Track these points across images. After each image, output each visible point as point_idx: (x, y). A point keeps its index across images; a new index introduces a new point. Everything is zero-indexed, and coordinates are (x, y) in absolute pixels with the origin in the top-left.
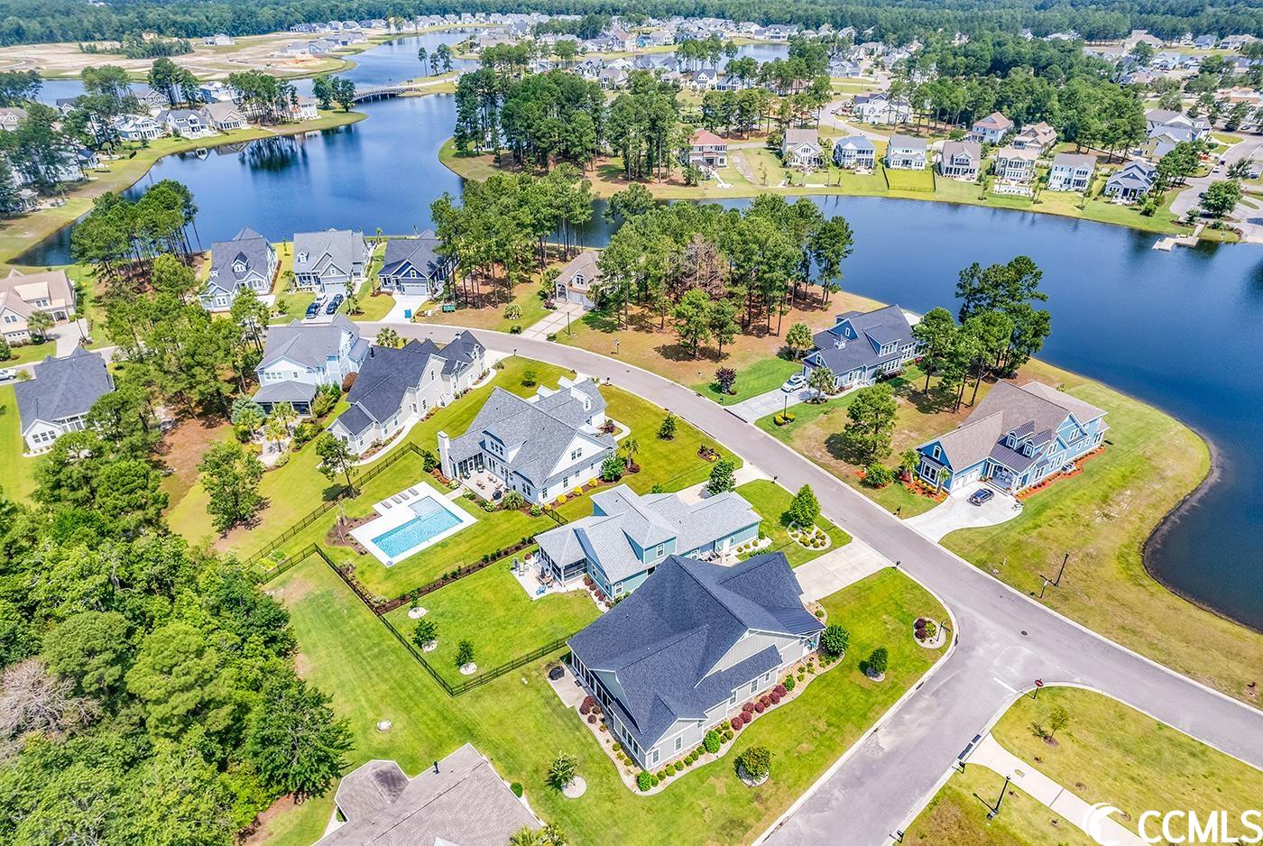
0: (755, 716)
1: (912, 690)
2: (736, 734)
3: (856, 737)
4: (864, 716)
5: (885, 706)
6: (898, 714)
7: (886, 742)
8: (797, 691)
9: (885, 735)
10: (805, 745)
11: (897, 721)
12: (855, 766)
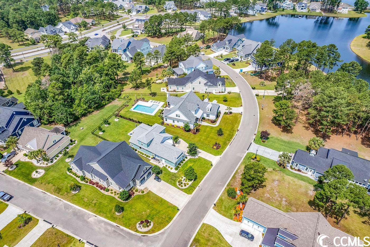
0: (95, 186)
1: (115, 224)
2: (88, 183)
3: (92, 211)
4: (100, 212)
5: (106, 217)
6: (103, 221)
7: (92, 219)
8: (106, 193)
9: (94, 219)
10: (86, 199)
11: (101, 222)
12: (81, 213)
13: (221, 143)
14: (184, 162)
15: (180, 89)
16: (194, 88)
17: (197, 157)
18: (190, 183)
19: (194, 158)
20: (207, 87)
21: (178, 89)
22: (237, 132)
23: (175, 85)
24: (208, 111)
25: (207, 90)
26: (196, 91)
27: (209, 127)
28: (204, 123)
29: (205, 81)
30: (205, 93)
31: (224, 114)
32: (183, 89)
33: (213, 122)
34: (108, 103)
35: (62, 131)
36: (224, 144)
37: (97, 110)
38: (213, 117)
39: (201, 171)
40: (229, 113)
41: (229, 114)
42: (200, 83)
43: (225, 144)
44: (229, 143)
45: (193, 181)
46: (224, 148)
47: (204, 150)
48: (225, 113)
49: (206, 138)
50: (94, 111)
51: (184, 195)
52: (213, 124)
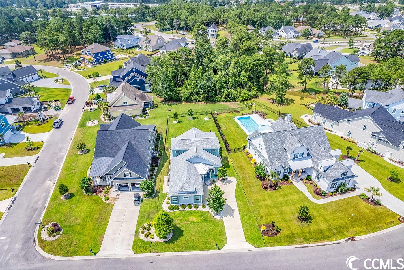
1: (47, 205)
7: (49, 183)
10: (74, 164)
12: (55, 172)
13: (284, 232)
14: (194, 209)
15: (328, 124)
16: (350, 133)
17: (218, 218)
18: (157, 239)
19: (213, 215)
20: (374, 141)
21: (324, 123)
22: (347, 240)
23: (321, 115)
24: (321, 168)
25: (372, 145)
26: (352, 140)
27: (301, 195)
28: (301, 186)
29: (377, 129)
30: (366, 149)
31: (360, 196)
32: (332, 126)
33: (319, 193)
34: (223, 101)
35: (147, 100)
36: (288, 237)
37: (205, 103)
38: (324, 185)
39: (193, 240)
40: (370, 200)
41: (368, 202)
42: (364, 129)
43: (291, 239)
44: (300, 242)
45: (163, 240)
46: (279, 242)
47: (242, 217)
48: (363, 197)
49: (272, 205)
50: (201, 102)
51: (129, 244)
52: (314, 197)
